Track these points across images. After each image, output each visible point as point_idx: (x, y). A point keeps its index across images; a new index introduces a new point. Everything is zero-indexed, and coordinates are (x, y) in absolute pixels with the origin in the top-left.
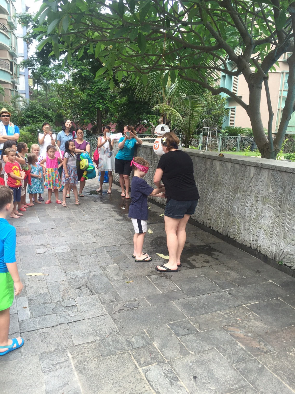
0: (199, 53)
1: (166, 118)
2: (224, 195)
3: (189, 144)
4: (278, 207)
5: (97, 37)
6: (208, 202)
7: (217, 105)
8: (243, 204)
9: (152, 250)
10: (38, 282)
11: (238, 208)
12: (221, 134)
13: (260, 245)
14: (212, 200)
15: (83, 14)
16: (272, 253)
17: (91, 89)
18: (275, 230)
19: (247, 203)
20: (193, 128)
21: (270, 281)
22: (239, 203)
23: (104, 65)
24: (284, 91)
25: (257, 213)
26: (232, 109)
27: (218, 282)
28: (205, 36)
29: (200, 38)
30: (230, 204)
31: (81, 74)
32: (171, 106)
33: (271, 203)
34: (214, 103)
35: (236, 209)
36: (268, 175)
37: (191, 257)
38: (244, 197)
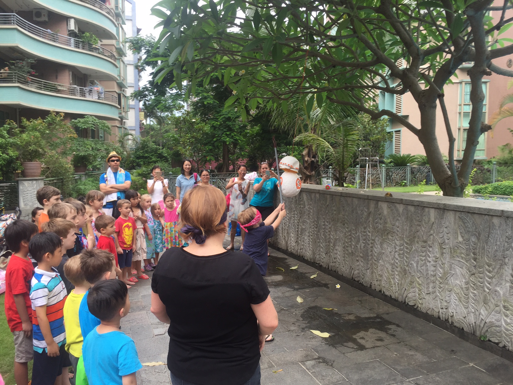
0: (352, 70)
1: (312, 149)
2: (397, 247)
3: (344, 182)
4: (473, 261)
5: (226, 61)
6: (375, 258)
7: (377, 128)
8: (423, 258)
9: (305, 326)
10: (158, 374)
11: (417, 264)
12: (384, 165)
13: (452, 314)
14: (380, 254)
15: (210, 38)
16: (470, 325)
17: (216, 119)
18: (471, 292)
19: (430, 257)
20: (349, 161)
21: (471, 364)
22: (418, 257)
23: (234, 92)
24: (464, 105)
25: (444, 270)
26: (396, 131)
27: (399, 368)
28: (359, 49)
29: (352, 52)
30: (405, 258)
31: (203, 103)
32: (318, 135)
33: (463, 255)
34: (373, 126)
35: (415, 265)
36: (455, 219)
37: (358, 334)
38: (424, 249)
